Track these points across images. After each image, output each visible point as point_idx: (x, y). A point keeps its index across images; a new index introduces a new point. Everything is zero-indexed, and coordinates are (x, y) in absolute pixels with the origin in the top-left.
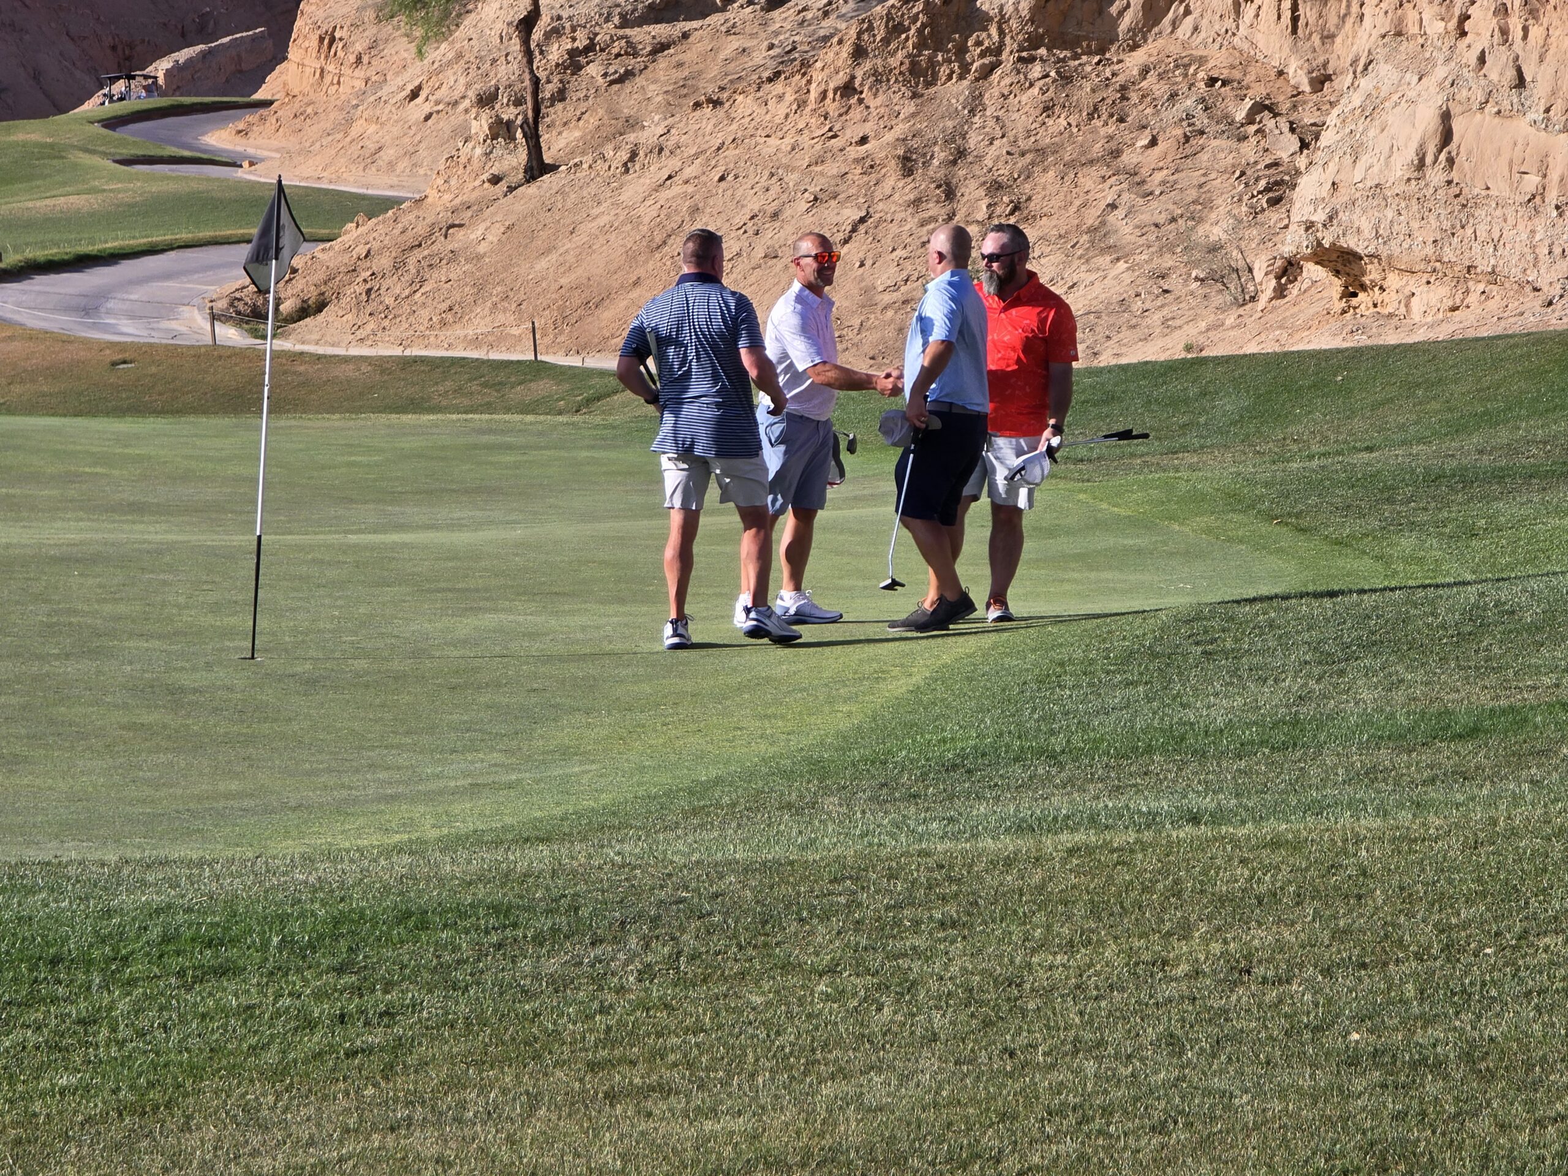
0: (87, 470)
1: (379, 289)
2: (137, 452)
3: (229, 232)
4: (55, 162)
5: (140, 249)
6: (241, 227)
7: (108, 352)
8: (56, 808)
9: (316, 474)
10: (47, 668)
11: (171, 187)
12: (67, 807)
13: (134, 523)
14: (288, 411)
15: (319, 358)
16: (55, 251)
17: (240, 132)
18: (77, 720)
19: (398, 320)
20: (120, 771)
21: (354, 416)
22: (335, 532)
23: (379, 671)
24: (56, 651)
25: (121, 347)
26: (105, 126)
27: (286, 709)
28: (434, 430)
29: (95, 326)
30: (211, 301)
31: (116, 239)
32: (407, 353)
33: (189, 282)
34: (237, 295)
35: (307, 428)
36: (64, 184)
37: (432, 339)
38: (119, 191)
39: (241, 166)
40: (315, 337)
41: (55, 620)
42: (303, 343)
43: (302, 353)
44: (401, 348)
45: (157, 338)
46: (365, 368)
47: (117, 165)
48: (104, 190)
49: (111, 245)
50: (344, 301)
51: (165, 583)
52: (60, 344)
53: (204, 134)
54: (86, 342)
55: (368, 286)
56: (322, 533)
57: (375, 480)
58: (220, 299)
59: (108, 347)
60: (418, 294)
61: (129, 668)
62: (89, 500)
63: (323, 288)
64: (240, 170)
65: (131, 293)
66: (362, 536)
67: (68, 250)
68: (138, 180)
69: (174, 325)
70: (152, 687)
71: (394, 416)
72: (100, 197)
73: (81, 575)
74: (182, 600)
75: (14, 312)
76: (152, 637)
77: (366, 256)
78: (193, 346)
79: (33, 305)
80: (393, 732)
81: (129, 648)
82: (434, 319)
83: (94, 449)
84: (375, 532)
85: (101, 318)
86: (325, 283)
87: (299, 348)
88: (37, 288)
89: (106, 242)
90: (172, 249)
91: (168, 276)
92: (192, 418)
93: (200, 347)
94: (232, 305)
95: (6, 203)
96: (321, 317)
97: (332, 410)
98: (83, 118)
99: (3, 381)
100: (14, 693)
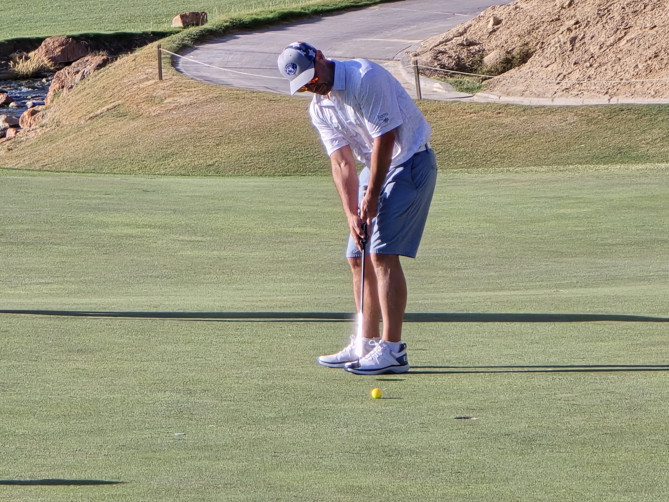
0: (297, 230)
1: (583, 38)
5: (344, 4)
9: (524, 228)
10: (263, 432)
14: (495, 164)
15: (525, 109)
16: (259, 9)
18: (296, 484)
19: (603, 68)
21: (562, 168)
22: (547, 287)
23: (596, 429)
24: (272, 415)
27: (503, 469)
28: (643, 180)
30: (416, 55)
32: (614, 101)
33: (393, 36)
34: (441, 48)
35: (514, 181)
37: (638, 86)
40: (520, 88)
41: (270, 383)
42: (508, 95)
43: (507, 105)
44: (607, 97)
46: (571, 118)
49: (315, 2)
50: (548, 51)
52: (267, 103)
54: (291, 101)
55: (572, 35)
56: (533, 288)
57: (585, 232)
58: (424, 52)
60: (623, 42)
61: (345, 430)
62: (300, 261)
63: (527, 39)
65: (335, 50)
66: (574, 290)
67: (272, 8)
71: (602, 166)
73: (294, 337)
75: (220, 72)
77: (570, 5)
79: (239, 64)
80: (612, 491)
81: (345, 410)
82: (640, 66)
83: (305, 209)
84: (586, 286)
86: (529, 33)
87: (505, 99)
88: (243, 48)
90: (376, 4)
91: (371, 32)
94: (436, 58)
96: (525, 68)
97: (539, 162)
99: (211, 142)
100: (232, 458)
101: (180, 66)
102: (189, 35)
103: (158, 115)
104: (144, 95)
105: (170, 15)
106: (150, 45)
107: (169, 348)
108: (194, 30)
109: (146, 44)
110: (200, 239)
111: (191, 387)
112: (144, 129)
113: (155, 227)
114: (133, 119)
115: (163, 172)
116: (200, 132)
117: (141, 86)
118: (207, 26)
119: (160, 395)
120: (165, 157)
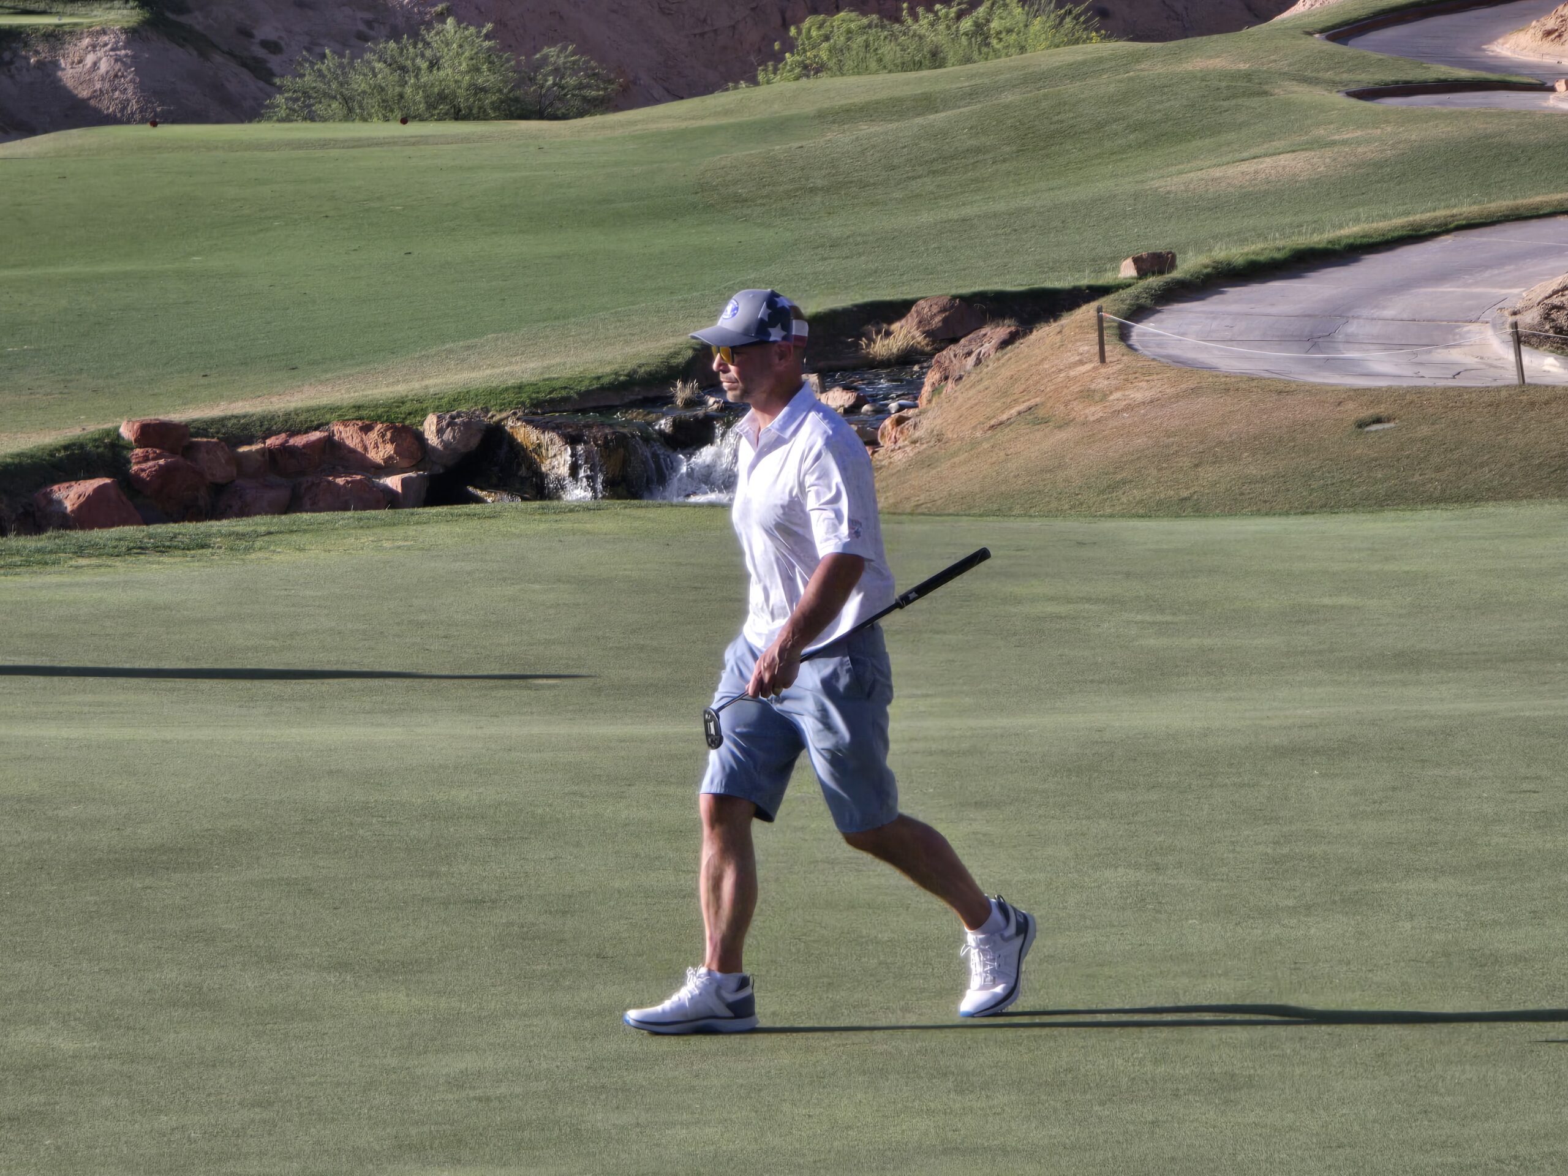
0: (1326, 601)
2: (1407, 568)
3: (1538, 199)
4: (1255, 102)
5: (1396, 234)
6: (1556, 189)
7: (1350, 405)
8: (1303, 1160)
10: (1276, 931)
11: (1440, 131)
12: (1320, 1159)
13: (1404, 684)
16: (1259, 246)
17: (1548, 33)
20: (1403, 1096)
24: (1291, 903)
25: (1374, 396)
26: (1333, 38)
29: (1329, 364)
30: (1515, 313)
31: (1357, 220)
33: (1477, 284)
34: (1556, 300)
36: (1269, 136)
38: (1358, 142)
39: (1552, 89)
41: (1285, 850)
45: (1430, 378)
47: (1353, 101)
48: (1334, 143)
49: (1350, 230)
51: (1459, 783)
52: (1275, 397)
53: (1491, 40)
54: (1315, 392)
58: (1527, 308)
59: (1350, 398)
61: (1408, 925)
62: (1331, 651)
64: (1552, 96)
65: (1384, 308)
67: (1280, 243)
68: (1387, 122)
69: (1455, 355)
72: (1328, 153)
73: (1323, 775)
74: (1488, 809)
75: (1199, 348)
76: (1443, 872)
78: (1487, 390)
79: (1228, 335)
81: (1408, 892)
83: (1336, 567)
85: (1338, 351)
88: (1234, 308)
89: (1341, 227)
90: (1447, 232)
91: (1440, 276)
92: (1490, 508)
93: (1498, 389)
94: (1547, 317)
95: (1181, 173)
98: (1295, 28)
99: (1186, 462)
100: (1226, 974)
101: (1134, 339)
102: (1148, 289)
103: (1099, 421)
104: (1076, 388)
105: (1116, 259)
106: (1084, 308)
107: (1122, 796)
108: (1154, 281)
109: (1079, 306)
110: (1169, 618)
111: (1158, 859)
112: (1077, 443)
113: (1098, 601)
114: (1060, 427)
115: (1108, 511)
116: (1167, 446)
117: (1072, 373)
118: (1176, 274)
119: (1108, 874)
120: (1113, 487)
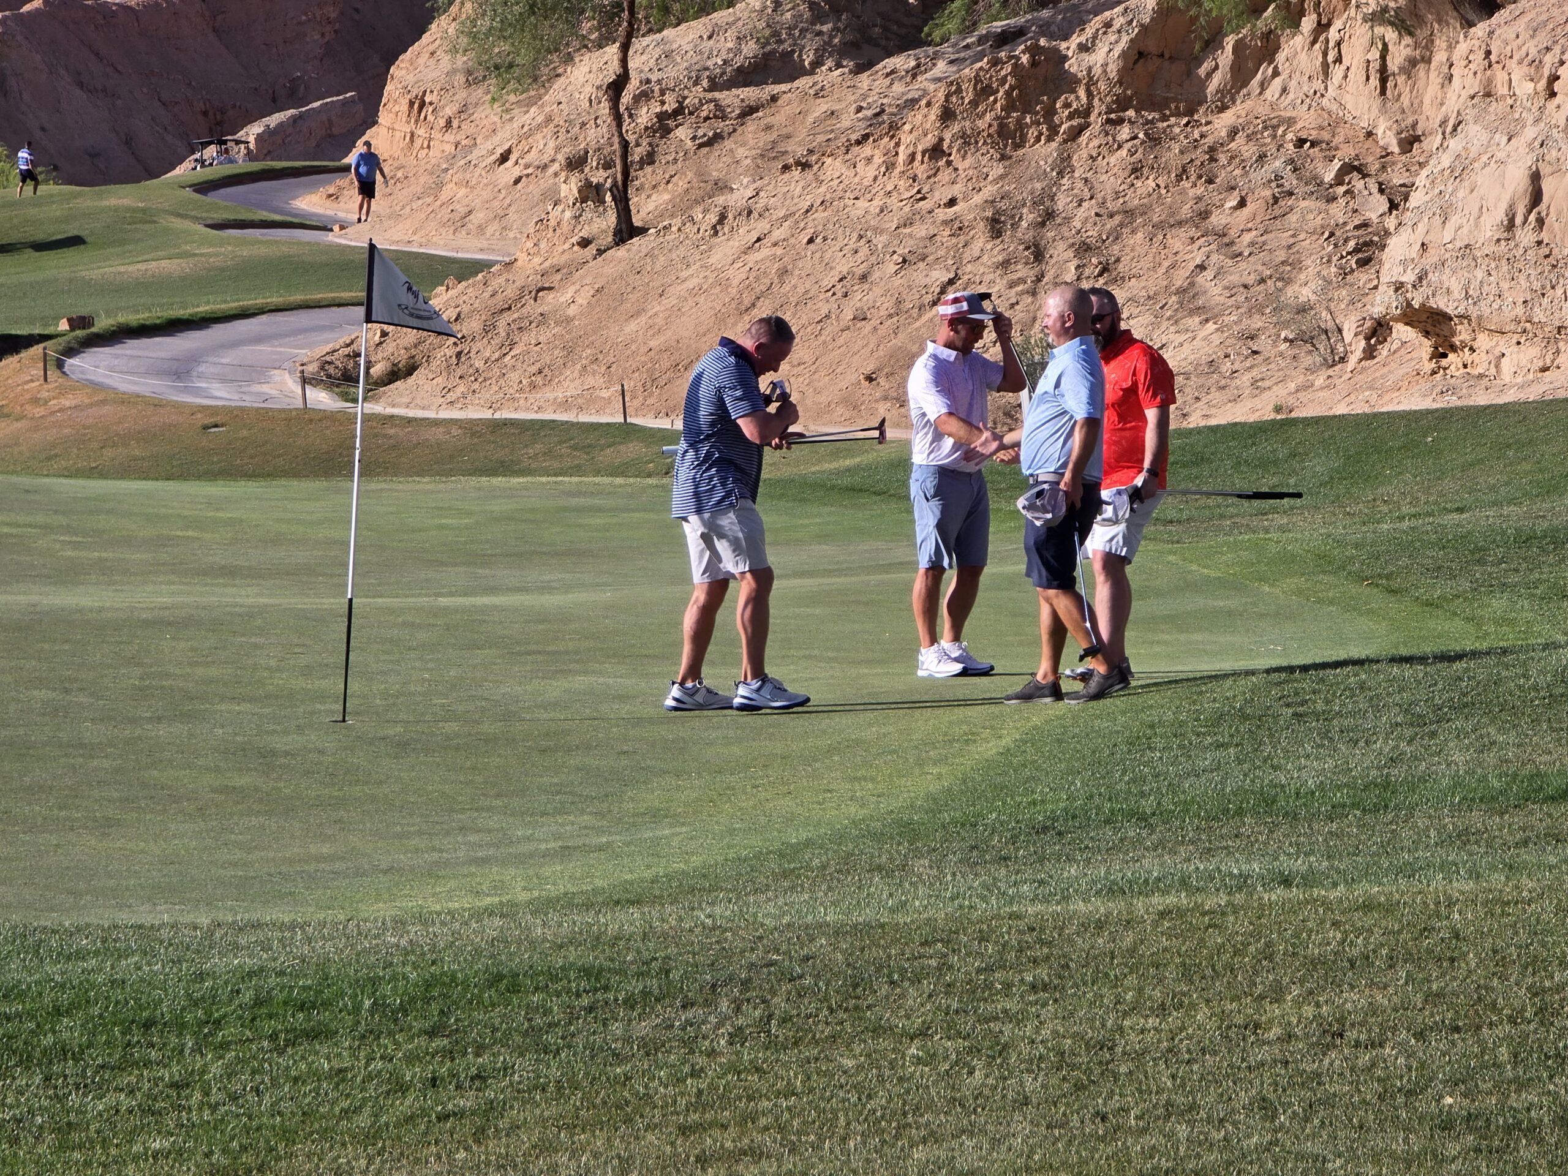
0: (179, 533)
1: (469, 352)
2: (230, 515)
3: (320, 296)
4: (147, 227)
5: (231, 313)
6: (331, 291)
7: (199, 416)
8: (149, 871)
9: (406, 537)
10: (138, 732)
11: (262, 251)
12: (160, 870)
13: (225, 586)
14: (378, 474)
15: (410, 421)
16: (147, 315)
17: (330, 196)
18: (170, 783)
19: (488, 383)
20: (212, 834)
21: (444, 479)
22: (426, 595)
23: (470, 734)
24: (148, 715)
25: (213, 410)
26: (196, 191)
27: (377, 773)
28: (524, 493)
29: (186, 390)
30: (302, 365)
31: (208, 303)
32: (497, 416)
33: (280, 346)
34: (328, 358)
35: (397, 491)
36: (156, 248)
37: (522, 402)
38: (210, 255)
39: (331, 230)
40: (405, 400)
41: (147, 683)
42: (393, 406)
43: (392, 416)
44: (491, 411)
45: (249, 402)
46: (455, 431)
47: (209, 230)
48: (195, 255)
49: (203, 309)
50: (434, 364)
51: (256, 646)
52: (152, 408)
53: (294, 198)
54: (177, 406)
55: (458, 349)
56: (413, 596)
57: (465, 543)
58: (310, 362)
59: (199, 411)
60: (508, 357)
61: (221, 731)
62: (181, 564)
63: (413, 352)
64: (331, 234)
65: (222, 357)
66: (453, 599)
67: (159, 314)
68: (229, 244)
69: (265, 388)
70: (244, 750)
71: (484, 479)
72: (192, 261)
73: (173, 639)
74: (273, 663)
75: (106, 376)
76: (244, 700)
77: (456, 320)
78: (284, 410)
79: (125, 368)
80: (484, 795)
81: (221, 711)
82: (524, 382)
83: (186, 513)
84: (465, 595)
85: (193, 382)
86: (416, 346)
87: (390, 411)
88: (129, 352)
89: (198, 306)
90: (263, 313)
91: (259, 340)
92: (283, 482)
93: (291, 410)
94: (322, 368)
95: (99, 267)
96: (411, 380)
97: (421, 473)
98: (174, 183)
99: (95, 445)
100: (106, 757)
101: (66, 369)
102: (76, 338)
103: (42, 417)
104: (28, 396)
105: (57, 319)
106: (35, 347)
107: (46, 646)
108: (80, 333)
109: (32, 346)
110: (80, 539)
111: (67, 685)
112: (27, 431)
113: (35, 527)
114: (17, 420)
115: (45, 473)
116: (85, 435)
117: (26, 387)
118: (94, 330)
119: (35, 693)
120: (49, 458)
